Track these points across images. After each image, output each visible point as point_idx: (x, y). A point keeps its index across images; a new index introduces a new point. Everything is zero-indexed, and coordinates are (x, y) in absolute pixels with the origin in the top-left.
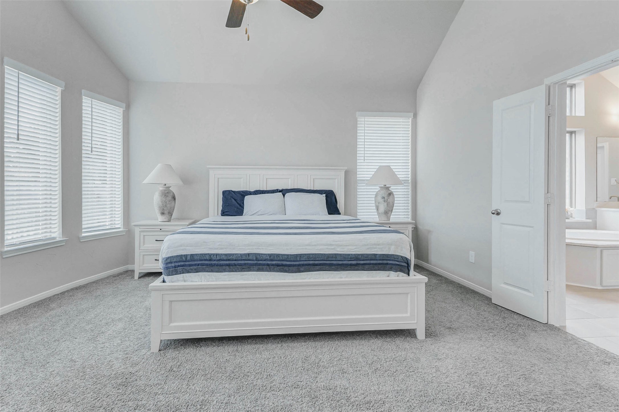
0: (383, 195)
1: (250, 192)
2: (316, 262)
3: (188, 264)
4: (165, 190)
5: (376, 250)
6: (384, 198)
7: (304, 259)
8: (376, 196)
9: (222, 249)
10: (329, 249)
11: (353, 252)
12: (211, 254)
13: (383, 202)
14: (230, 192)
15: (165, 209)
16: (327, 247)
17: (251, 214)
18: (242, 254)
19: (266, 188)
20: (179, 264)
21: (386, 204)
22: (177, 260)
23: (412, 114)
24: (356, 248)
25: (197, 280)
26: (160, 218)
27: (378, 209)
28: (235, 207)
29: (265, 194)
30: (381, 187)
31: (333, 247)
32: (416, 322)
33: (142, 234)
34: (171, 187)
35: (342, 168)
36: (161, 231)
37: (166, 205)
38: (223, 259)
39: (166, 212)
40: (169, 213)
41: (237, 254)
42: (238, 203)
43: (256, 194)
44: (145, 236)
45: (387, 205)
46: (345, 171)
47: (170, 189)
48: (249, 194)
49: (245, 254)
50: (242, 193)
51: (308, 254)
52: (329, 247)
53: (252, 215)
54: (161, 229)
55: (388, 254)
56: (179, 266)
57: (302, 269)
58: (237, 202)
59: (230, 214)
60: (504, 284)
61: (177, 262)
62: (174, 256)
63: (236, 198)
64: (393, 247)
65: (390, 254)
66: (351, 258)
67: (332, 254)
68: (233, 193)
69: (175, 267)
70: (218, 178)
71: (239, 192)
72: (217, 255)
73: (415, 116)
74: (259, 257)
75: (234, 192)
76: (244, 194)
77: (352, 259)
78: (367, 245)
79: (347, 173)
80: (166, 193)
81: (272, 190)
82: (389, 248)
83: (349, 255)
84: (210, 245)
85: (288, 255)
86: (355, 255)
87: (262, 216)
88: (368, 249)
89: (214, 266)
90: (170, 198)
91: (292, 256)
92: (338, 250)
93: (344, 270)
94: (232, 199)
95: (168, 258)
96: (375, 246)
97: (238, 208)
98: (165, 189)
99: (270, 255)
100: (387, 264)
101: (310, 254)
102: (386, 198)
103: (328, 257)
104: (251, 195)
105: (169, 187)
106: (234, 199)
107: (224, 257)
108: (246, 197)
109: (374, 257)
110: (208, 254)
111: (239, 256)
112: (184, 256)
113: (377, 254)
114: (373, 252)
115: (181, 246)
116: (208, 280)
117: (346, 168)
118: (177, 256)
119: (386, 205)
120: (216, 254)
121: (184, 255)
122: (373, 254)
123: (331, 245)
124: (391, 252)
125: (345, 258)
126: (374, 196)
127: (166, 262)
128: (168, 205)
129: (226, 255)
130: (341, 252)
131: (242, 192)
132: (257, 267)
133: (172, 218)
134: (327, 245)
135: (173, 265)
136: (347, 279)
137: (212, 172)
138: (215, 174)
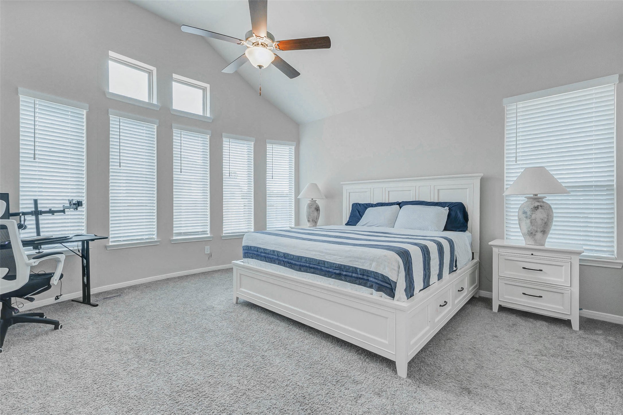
1: (372, 204)
2: (311, 265)
4: (311, 203)
5: (357, 263)
6: (525, 213)
10: (320, 255)
11: (338, 261)
15: (310, 217)
16: (318, 253)
17: (362, 225)
19: (389, 201)
24: (340, 259)
29: (385, 206)
30: (528, 198)
31: (323, 255)
35: (477, 175)
38: (262, 252)
40: (313, 221)
42: (359, 214)
43: (377, 206)
46: (480, 178)
47: (316, 202)
52: (320, 254)
55: (369, 270)
57: (302, 269)
59: (352, 224)
63: (360, 210)
64: (374, 264)
65: (370, 270)
67: (321, 260)
70: (349, 193)
71: (364, 205)
74: (279, 254)
75: (360, 204)
77: (336, 268)
78: (350, 257)
79: (483, 181)
80: (310, 206)
82: (371, 264)
83: (334, 264)
85: (293, 255)
86: (339, 264)
88: (350, 261)
89: (259, 256)
92: (327, 257)
93: (329, 277)
96: (357, 260)
100: (368, 280)
102: (529, 213)
104: (373, 207)
106: (358, 211)
108: (368, 208)
109: (355, 270)
111: (270, 251)
112: (248, 247)
114: (355, 265)
117: (482, 175)
122: (355, 267)
123: (322, 252)
124: (372, 269)
125: (331, 266)
128: (311, 215)
130: (329, 260)
131: (367, 204)
132: (278, 261)
134: (320, 252)
137: (345, 188)
138: (347, 189)
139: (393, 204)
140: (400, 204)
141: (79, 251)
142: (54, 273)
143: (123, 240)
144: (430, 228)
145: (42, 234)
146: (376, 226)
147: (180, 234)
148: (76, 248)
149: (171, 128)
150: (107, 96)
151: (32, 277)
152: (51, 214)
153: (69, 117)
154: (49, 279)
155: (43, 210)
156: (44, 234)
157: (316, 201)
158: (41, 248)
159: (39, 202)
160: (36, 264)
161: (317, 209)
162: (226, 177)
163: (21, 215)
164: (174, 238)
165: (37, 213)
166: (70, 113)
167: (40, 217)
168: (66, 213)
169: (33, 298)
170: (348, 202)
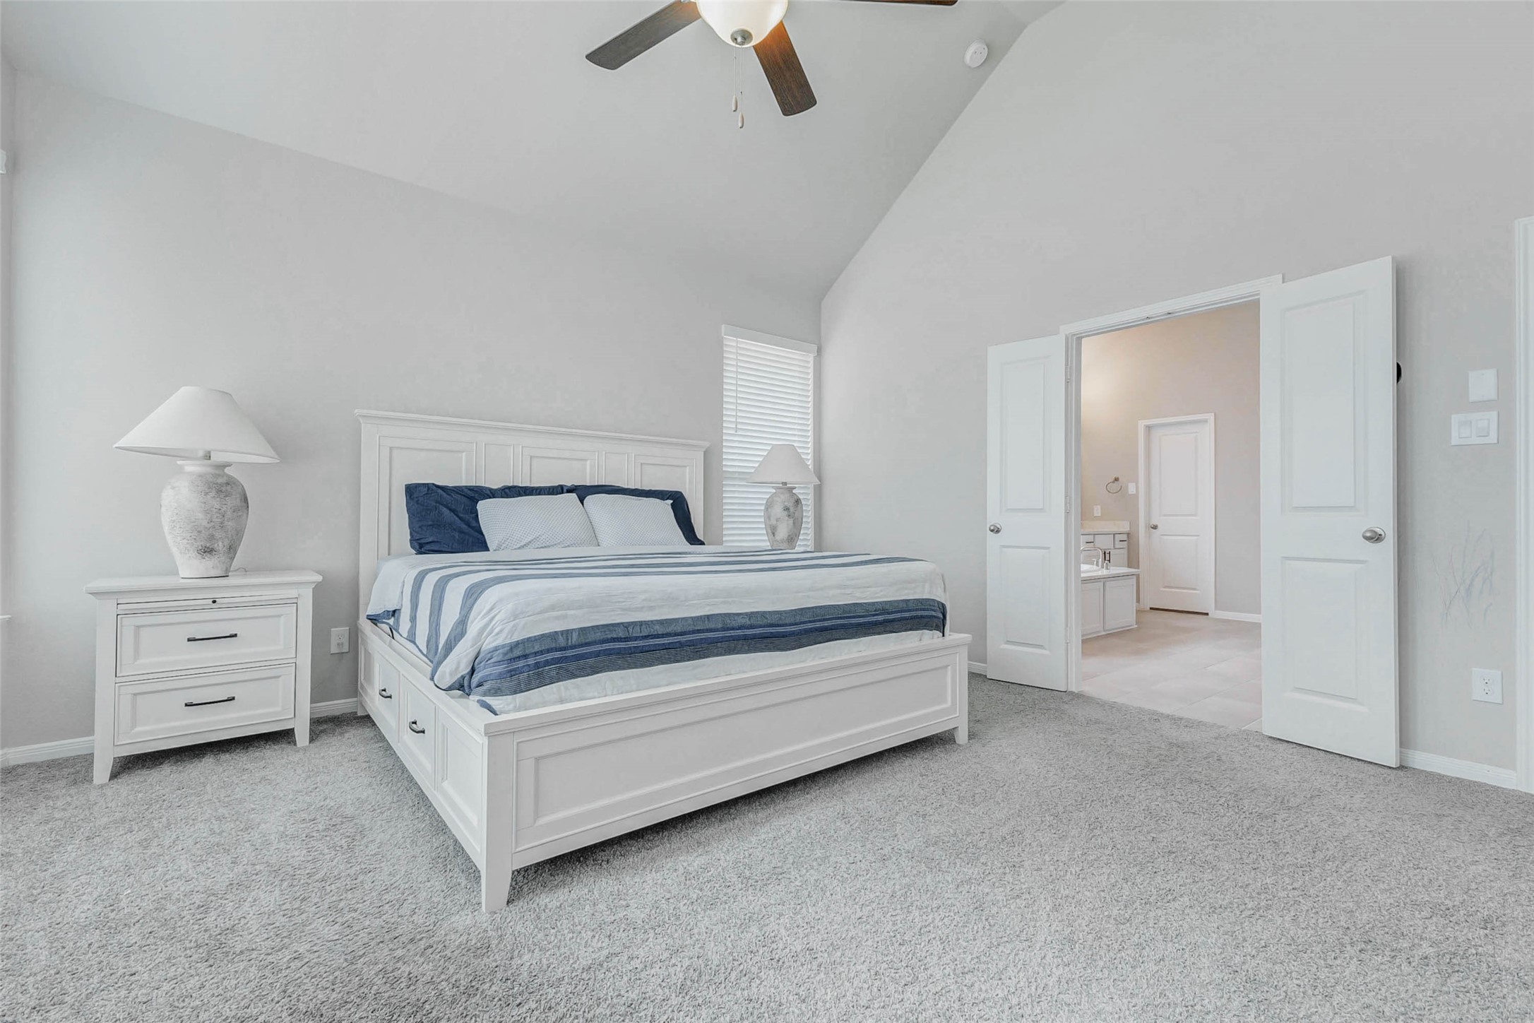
0: (786, 503)
1: (490, 490)
2: (826, 624)
3: (572, 656)
4: (212, 476)
5: (907, 592)
6: (787, 509)
7: (807, 620)
8: (769, 505)
9: (651, 608)
10: (845, 594)
11: (879, 598)
12: (627, 623)
13: (787, 518)
14: (430, 488)
15: (218, 535)
16: (840, 591)
17: (516, 547)
18: (695, 617)
19: (531, 483)
20: (549, 656)
21: (791, 521)
22: (543, 648)
23: (815, 347)
24: (882, 591)
25: (596, 694)
26: (189, 567)
27: (774, 534)
28: (455, 530)
29: (533, 495)
30: (775, 489)
31: (849, 591)
32: (958, 715)
33: (129, 622)
34: (230, 465)
35: (698, 443)
36: (214, 606)
37: (222, 523)
38: (656, 633)
39: (220, 546)
40: (226, 548)
41: (684, 618)
42: (460, 518)
43: (507, 496)
44: (141, 629)
45: (794, 523)
46: (704, 450)
47: (227, 470)
48: (488, 495)
49: (701, 617)
50: (466, 490)
51: (813, 608)
52: (844, 591)
53: (519, 548)
54: (214, 602)
56: (547, 663)
57: (804, 640)
58: (458, 516)
59: (443, 549)
60: (1006, 644)
61: (542, 652)
62: (535, 637)
63: (454, 507)
65: (924, 598)
66: (875, 611)
67: (849, 604)
68: (440, 491)
69: (537, 665)
70: (391, 448)
71: (458, 490)
72: (641, 623)
73: (820, 351)
74: (729, 621)
75: (443, 488)
76: (476, 494)
77: (877, 612)
78: (896, 583)
79: (706, 454)
80: (221, 485)
81: (549, 488)
82: (923, 588)
83: (873, 604)
84: (624, 602)
85: (781, 613)
86: (881, 603)
87: (549, 549)
88: (898, 590)
89: (634, 653)
90: (234, 501)
91: (787, 615)
92: (858, 595)
93: (866, 635)
94: (441, 506)
95: (517, 644)
96: (905, 585)
97: (461, 532)
98: (209, 470)
99: (751, 615)
100: (922, 617)
101: (816, 607)
102: (792, 510)
103: (844, 612)
104: (494, 497)
105: (223, 466)
106: (451, 510)
107: (659, 629)
108: (480, 502)
109: (906, 605)
110: (622, 623)
111: (690, 621)
112: (562, 635)
113: (908, 600)
114: (903, 596)
115: (553, 608)
116: (620, 691)
117: (707, 444)
118: (543, 636)
119: (792, 524)
120: (639, 622)
121: (562, 632)
122: (905, 600)
123: (845, 587)
124: (926, 595)
125: (867, 611)
126: (763, 508)
127: (510, 656)
129: (661, 622)
130: (862, 598)
131: (471, 489)
132: (725, 645)
133: (237, 562)
134: (840, 587)
135: (531, 661)
136: (869, 653)
137: (371, 429)
138: (379, 436)
170: (384, 479)
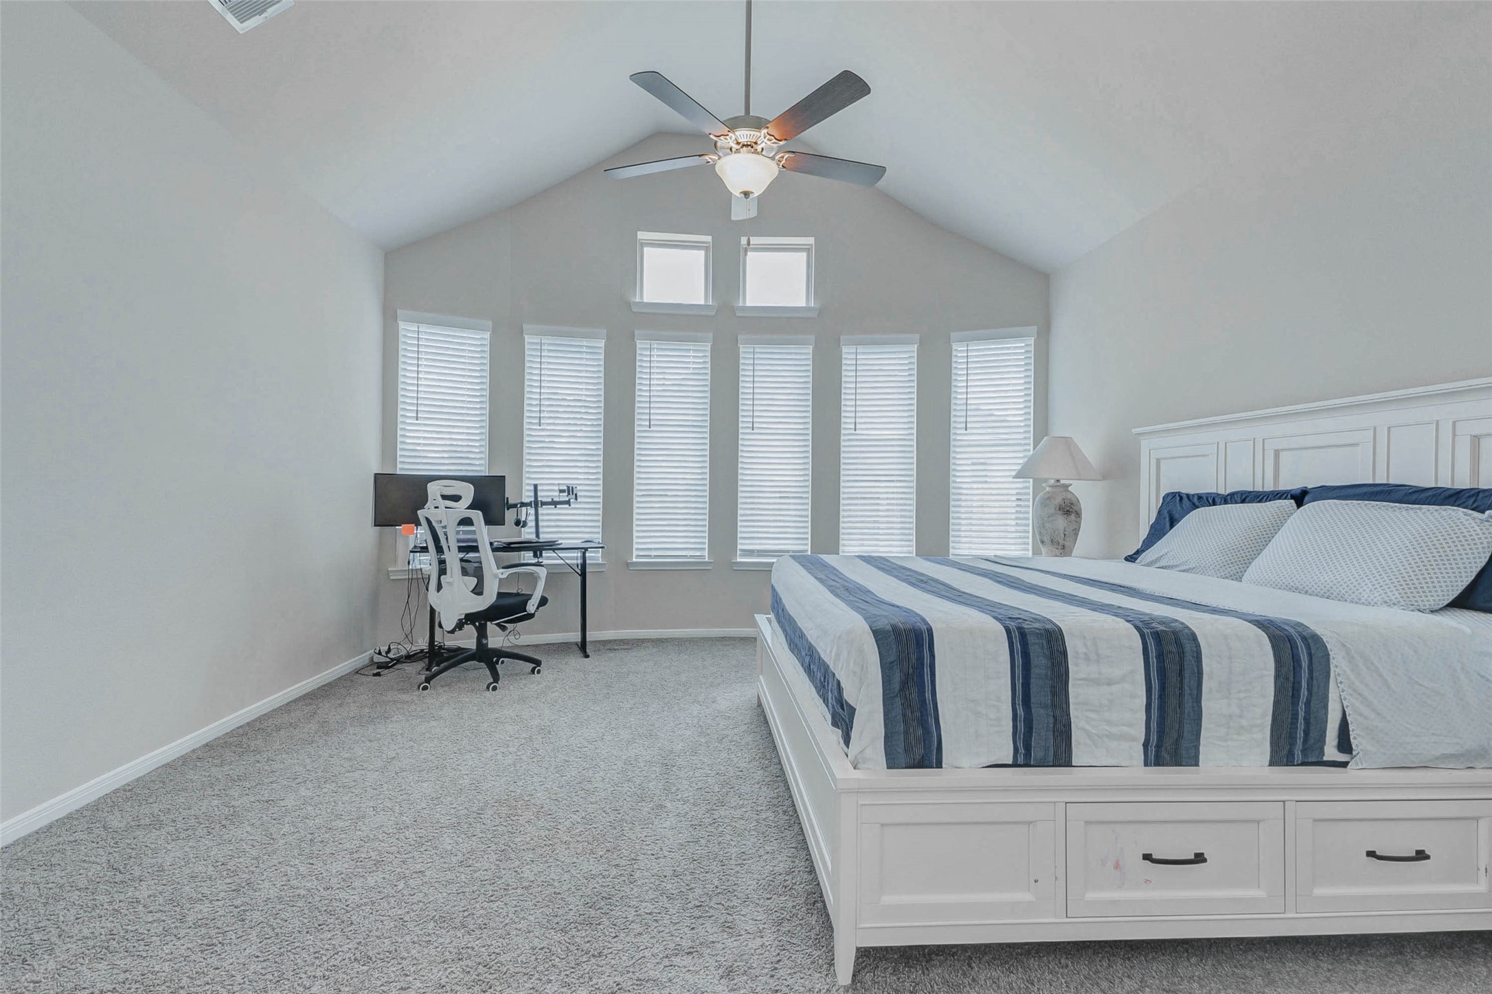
14: (1174, 496)
19: (1276, 485)
37: (1043, 524)
68: (1179, 499)
70: (1158, 460)
71: (1193, 498)
75: (1183, 497)
80: (1044, 499)
90: (1051, 509)
94: (1168, 517)
137: (1145, 444)
138: (1150, 450)
139: (1281, 496)
140: (1300, 498)
141: (578, 566)
142: (532, 595)
143: (655, 556)
144: (1368, 591)
145: (541, 536)
146: (1183, 568)
147: (750, 553)
148: (575, 562)
149: (736, 342)
150: (634, 310)
151: (500, 595)
152: (554, 506)
153: (584, 356)
154: (525, 603)
155: (544, 500)
156: (544, 537)
157: (1068, 486)
158: (541, 555)
159: (539, 488)
160: (505, 576)
161: (1070, 509)
162: (846, 432)
163: (519, 506)
164: (738, 560)
165: (536, 504)
166: (584, 349)
167: (541, 511)
168: (572, 506)
169: (505, 626)
170: (1153, 487)
